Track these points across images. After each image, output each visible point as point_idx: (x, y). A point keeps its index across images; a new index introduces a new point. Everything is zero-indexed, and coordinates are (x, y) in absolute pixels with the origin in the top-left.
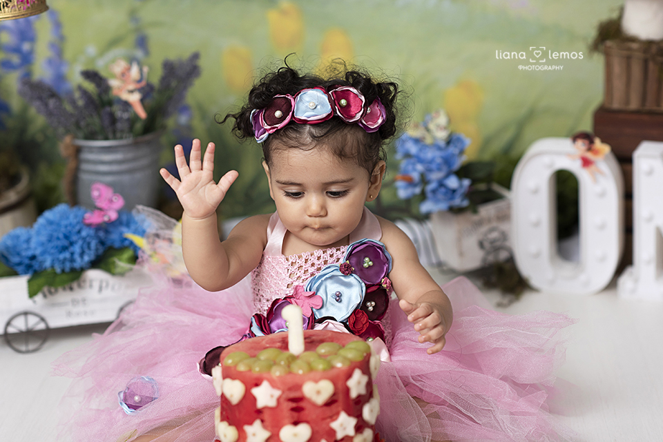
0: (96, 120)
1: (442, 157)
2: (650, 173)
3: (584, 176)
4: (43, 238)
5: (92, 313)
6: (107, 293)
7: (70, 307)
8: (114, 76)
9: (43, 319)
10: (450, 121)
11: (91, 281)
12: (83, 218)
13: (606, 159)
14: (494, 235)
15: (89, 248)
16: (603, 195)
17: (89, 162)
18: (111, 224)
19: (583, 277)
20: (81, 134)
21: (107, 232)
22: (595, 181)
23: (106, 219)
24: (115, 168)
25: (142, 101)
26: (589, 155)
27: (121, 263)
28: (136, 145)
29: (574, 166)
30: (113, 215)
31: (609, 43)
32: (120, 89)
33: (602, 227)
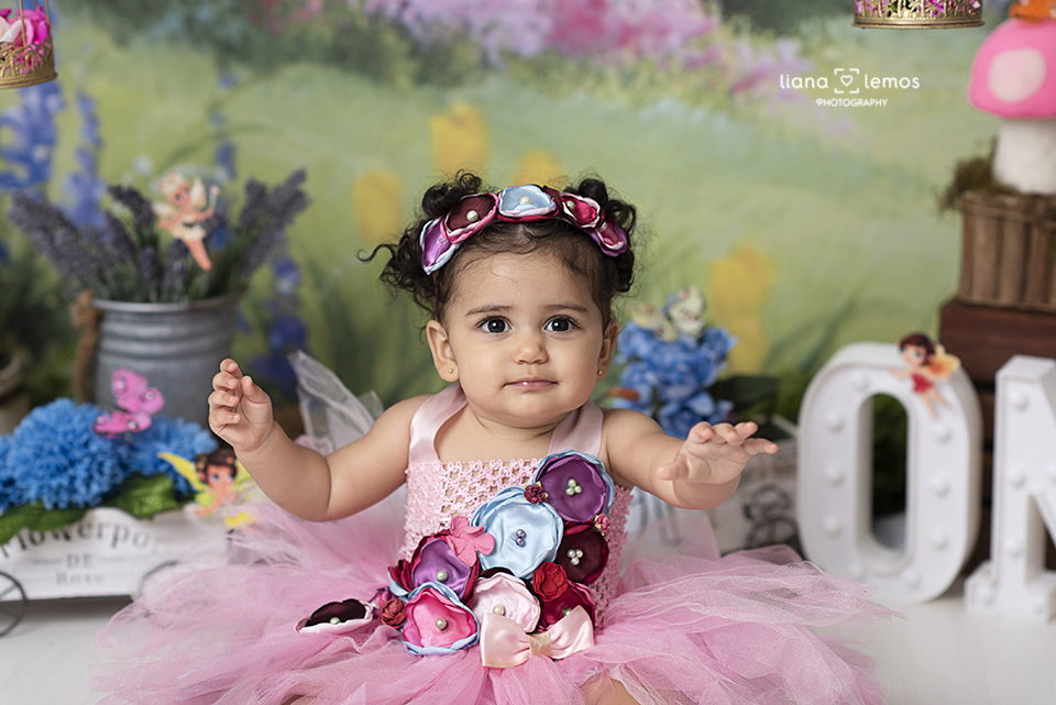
0: (130, 268)
1: (688, 363)
2: (1023, 406)
3: (916, 406)
4: (28, 452)
5: (99, 579)
6: (125, 547)
7: (63, 568)
8: (164, 199)
9: (17, 584)
10: (704, 307)
11: (101, 526)
12: (96, 423)
13: (953, 380)
14: (770, 498)
15: (101, 472)
16: (946, 439)
17: (116, 336)
18: (140, 434)
19: (909, 575)
20: (105, 291)
21: (133, 448)
22: (935, 414)
23: (132, 426)
24: (156, 349)
25: (205, 241)
26: (926, 373)
27: (154, 496)
28: (193, 313)
29: (901, 389)
30: (144, 422)
31: (969, 195)
32: (170, 218)
33: (944, 493)
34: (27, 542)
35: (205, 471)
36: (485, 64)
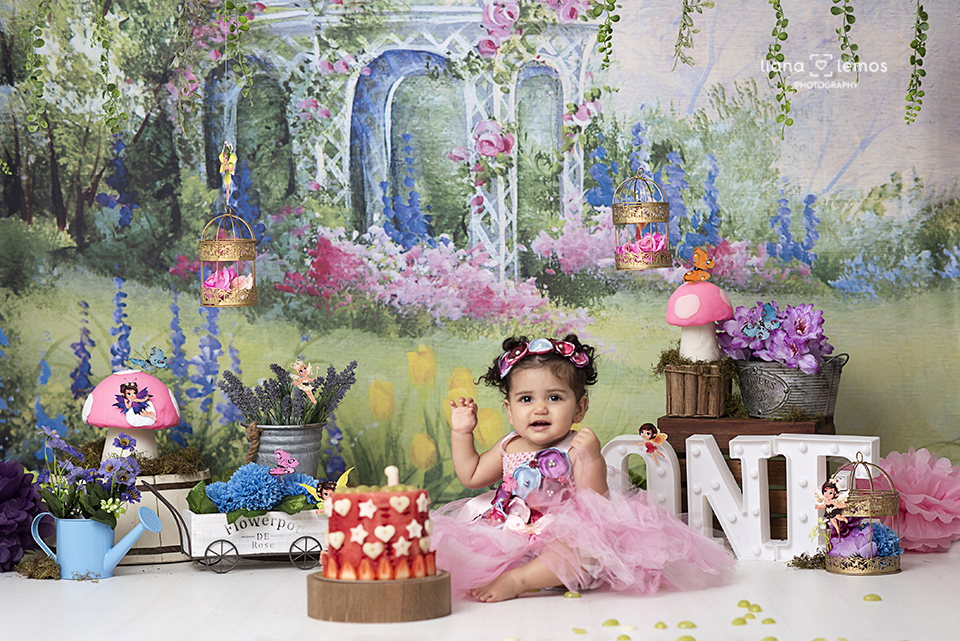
2: (698, 456)
6: (284, 530)
7: (255, 540)
8: (294, 372)
9: (235, 547)
11: (272, 520)
15: (273, 493)
17: (267, 443)
18: (291, 478)
22: (657, 464)
26: (651, 441)
27: (299, 503)
28: (305, 430)
30: (291, 470)
31: (668, 366)
32: (297, 380)
34: (239, 528)
35: (321, 491)
36: (434, 324)
